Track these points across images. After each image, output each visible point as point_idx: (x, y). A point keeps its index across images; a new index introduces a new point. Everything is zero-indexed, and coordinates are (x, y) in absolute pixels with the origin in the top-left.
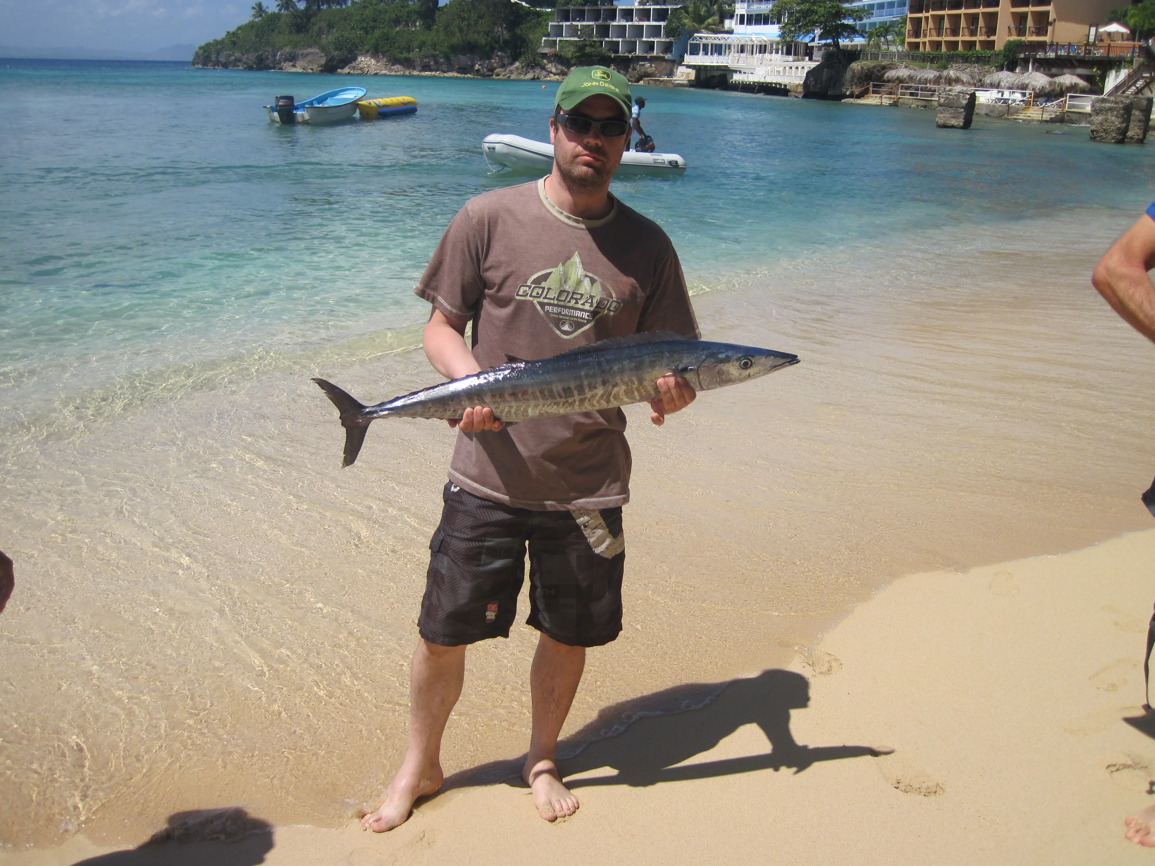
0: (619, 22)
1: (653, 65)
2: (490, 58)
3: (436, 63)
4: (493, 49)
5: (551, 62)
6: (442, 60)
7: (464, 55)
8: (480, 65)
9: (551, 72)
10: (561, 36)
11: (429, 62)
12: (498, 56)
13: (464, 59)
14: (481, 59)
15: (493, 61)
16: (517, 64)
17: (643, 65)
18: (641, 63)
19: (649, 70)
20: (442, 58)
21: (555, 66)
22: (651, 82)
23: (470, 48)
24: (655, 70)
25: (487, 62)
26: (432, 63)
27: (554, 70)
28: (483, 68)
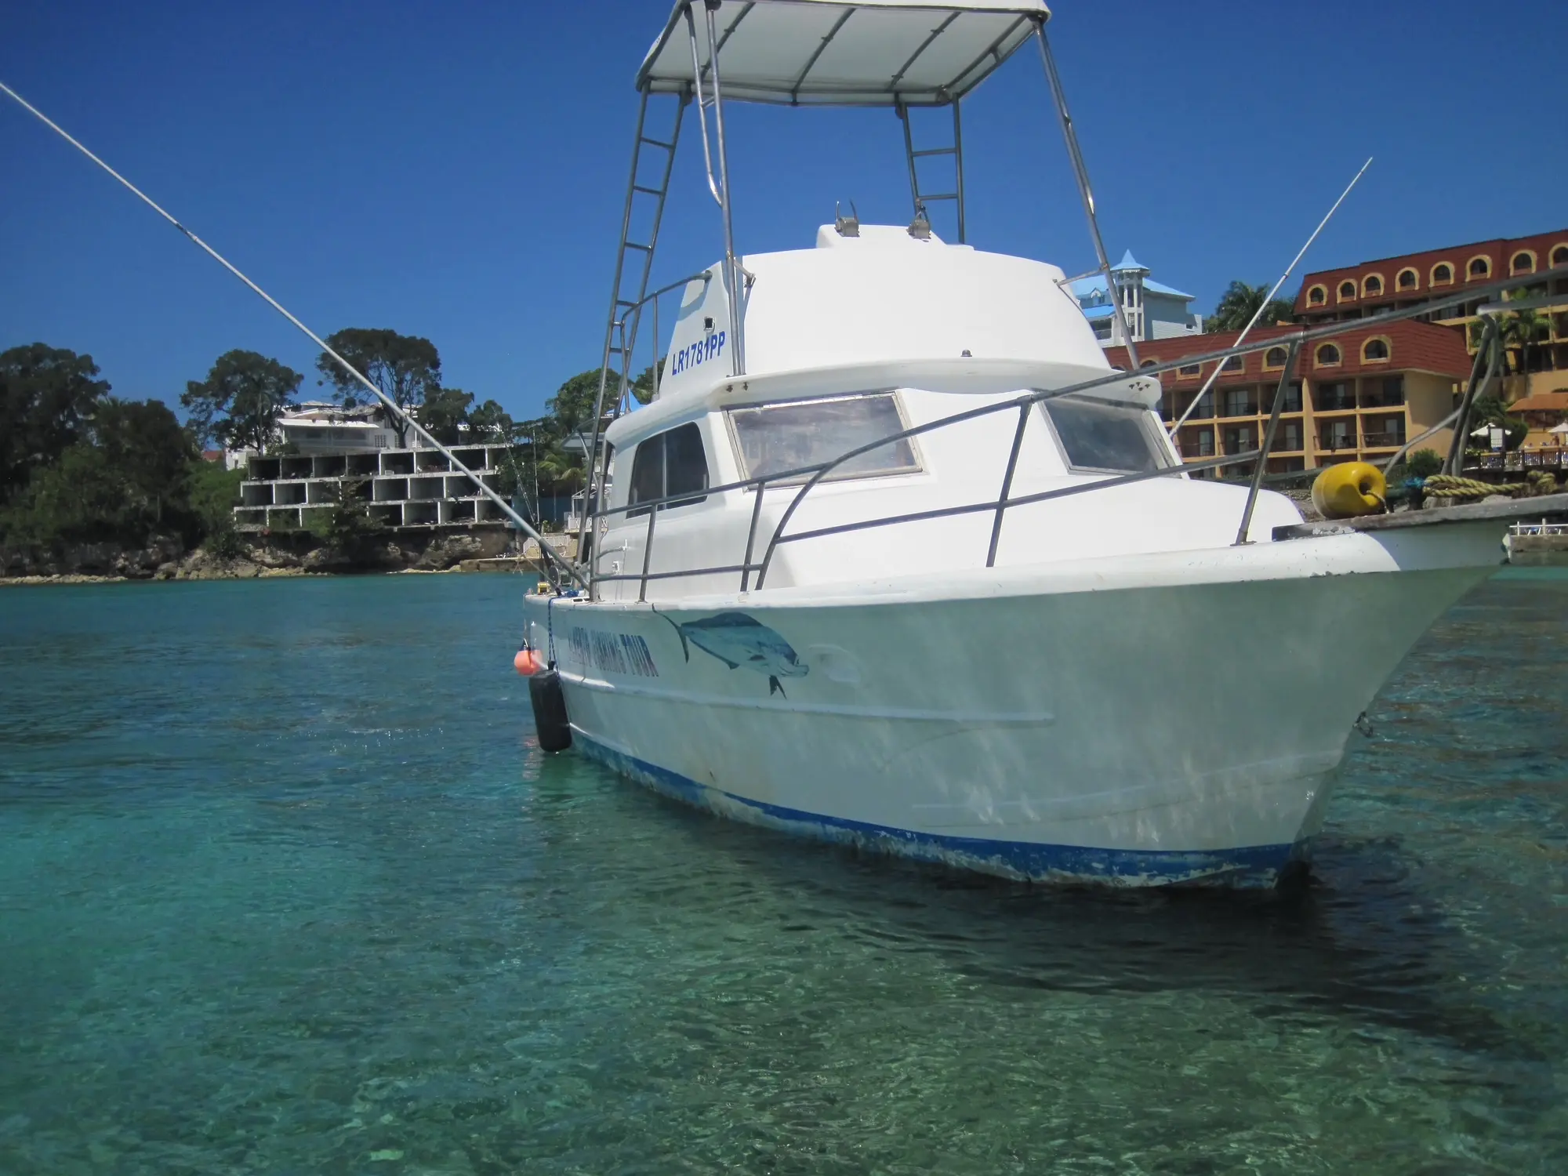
0: (383, 475)
1: (478, 539)
2: (144, 547)
3: (36, 560)
4: (146, 531)
5: (262, 546)
6: (48, 555)
7: (93, 543)
8: (126, 559)
9: (263, 563)
10: (271, 503)
11: (22, 559)
12: (155, 542)
13: (94, 552)
14: (125, 550)
15: (150, 551)
16: (199, 553)
17: (457, 540)
18: (452, 537)
19: (470, 547)
20: (46, 551)
21: (271, 553)
22: (482, 566)
23: (100, 532)
24: (481, 548)
25: (141, 552)
26: (27, 561)
27: (268, 559)
28: (132, 564)
